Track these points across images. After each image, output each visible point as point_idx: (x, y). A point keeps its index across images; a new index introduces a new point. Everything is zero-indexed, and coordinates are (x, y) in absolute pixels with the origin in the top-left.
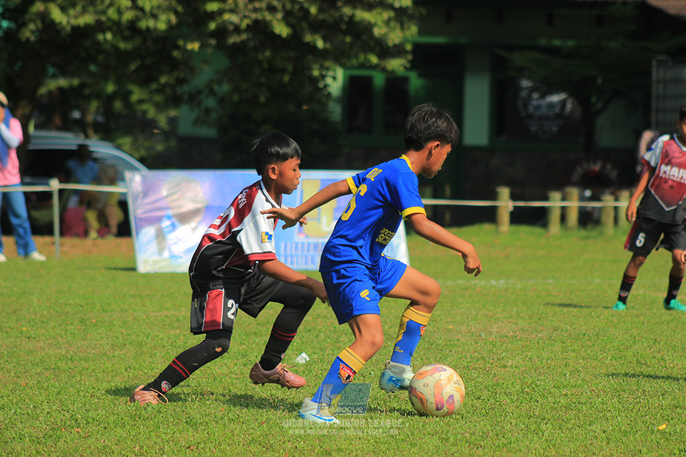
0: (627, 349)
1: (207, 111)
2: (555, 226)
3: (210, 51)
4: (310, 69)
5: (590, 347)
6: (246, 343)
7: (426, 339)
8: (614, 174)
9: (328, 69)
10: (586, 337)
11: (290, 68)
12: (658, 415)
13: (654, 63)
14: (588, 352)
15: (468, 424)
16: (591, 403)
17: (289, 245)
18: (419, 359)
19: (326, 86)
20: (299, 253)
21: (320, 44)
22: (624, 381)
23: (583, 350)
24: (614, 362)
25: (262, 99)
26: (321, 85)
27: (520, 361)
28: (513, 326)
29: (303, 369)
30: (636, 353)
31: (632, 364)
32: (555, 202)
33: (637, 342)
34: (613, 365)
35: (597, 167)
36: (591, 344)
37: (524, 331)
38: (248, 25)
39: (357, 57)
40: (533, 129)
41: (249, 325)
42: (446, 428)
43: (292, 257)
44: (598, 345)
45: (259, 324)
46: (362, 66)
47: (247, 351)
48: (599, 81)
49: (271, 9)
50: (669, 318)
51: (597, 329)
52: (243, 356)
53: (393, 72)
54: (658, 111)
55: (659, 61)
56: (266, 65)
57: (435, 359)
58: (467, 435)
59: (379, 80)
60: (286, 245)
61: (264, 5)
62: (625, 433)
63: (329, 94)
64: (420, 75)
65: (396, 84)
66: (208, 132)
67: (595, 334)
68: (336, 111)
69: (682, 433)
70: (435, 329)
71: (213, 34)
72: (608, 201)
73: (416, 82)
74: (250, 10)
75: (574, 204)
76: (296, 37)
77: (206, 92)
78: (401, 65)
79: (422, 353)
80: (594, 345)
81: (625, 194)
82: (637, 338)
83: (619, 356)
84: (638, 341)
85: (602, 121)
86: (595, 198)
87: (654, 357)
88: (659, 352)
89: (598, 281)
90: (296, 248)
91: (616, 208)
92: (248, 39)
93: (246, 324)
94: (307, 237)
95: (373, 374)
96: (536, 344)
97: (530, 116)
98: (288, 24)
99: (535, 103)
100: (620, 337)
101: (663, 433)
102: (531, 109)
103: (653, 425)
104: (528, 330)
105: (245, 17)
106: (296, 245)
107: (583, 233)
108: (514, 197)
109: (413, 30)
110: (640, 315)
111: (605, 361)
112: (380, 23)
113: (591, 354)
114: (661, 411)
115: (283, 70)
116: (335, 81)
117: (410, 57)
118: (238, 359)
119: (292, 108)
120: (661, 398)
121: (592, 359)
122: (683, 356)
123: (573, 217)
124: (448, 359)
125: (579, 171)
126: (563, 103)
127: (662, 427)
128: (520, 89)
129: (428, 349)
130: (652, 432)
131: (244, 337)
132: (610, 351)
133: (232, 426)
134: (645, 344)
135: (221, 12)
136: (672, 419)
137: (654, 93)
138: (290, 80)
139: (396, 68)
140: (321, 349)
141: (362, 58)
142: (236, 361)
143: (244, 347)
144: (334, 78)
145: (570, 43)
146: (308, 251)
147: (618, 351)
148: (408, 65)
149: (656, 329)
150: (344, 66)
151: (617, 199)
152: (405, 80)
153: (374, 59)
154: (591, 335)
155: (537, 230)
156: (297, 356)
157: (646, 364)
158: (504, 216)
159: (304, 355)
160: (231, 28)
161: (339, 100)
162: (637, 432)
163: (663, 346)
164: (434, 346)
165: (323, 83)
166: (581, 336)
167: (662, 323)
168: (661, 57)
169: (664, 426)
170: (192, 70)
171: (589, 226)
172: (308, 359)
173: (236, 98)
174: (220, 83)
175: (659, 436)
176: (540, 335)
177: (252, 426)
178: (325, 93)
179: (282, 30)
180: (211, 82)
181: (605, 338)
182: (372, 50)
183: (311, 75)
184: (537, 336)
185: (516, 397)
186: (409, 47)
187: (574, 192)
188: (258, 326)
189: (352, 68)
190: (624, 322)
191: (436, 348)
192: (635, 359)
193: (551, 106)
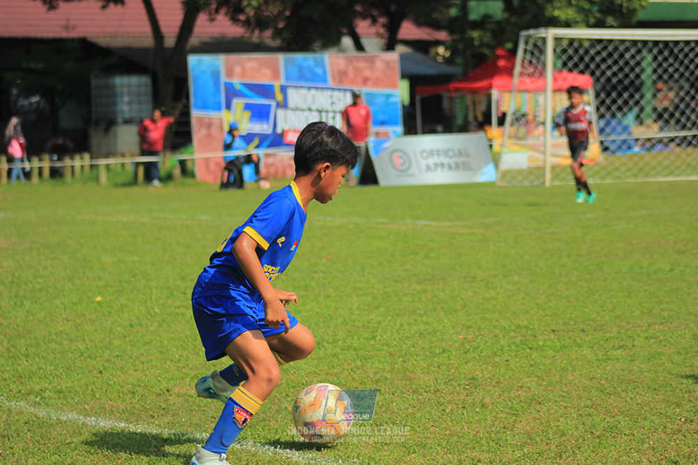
0: (78, 252)
2: (35, 178)
8: (70, 145)
12: (96, 292)
13: (92, 77)
32: (35, 164)
35: (60, 141)
48: (60, 88)
55: (95, 75)
62: (75, 304)
72: (67, 162)
75: (46, 165)
81: (77, 157)
85: (63, 113)
86: (60, 159)
91: (73, 167)
99: (20, 104)
100: (74, 246)
101: (99, 303)
102: (18, 108)
103: (93, 298)
107: (53, 182)
111: (64, 261)
120: (98, 281)
123: (46, 173)
125: (49, 145)
126: (38, 103)
127: (99, 299)
128: (11, 95)
130: (92, 302)
134: (89, 249)
136: (105, 294)
137: (93, 95)
145: (41, 66)
149: (95, 239)
151: (73, 160)
157: (89, 261)
158: (3, 174)
162: (83, 302)
167: (99, 236)
168: (97, 73)
171: (57, 178)
175: (96, 305)
181: (65, 247)
184: (22, 248)
187: (46, 157)
190: (76, 236)
193: (31, 104)
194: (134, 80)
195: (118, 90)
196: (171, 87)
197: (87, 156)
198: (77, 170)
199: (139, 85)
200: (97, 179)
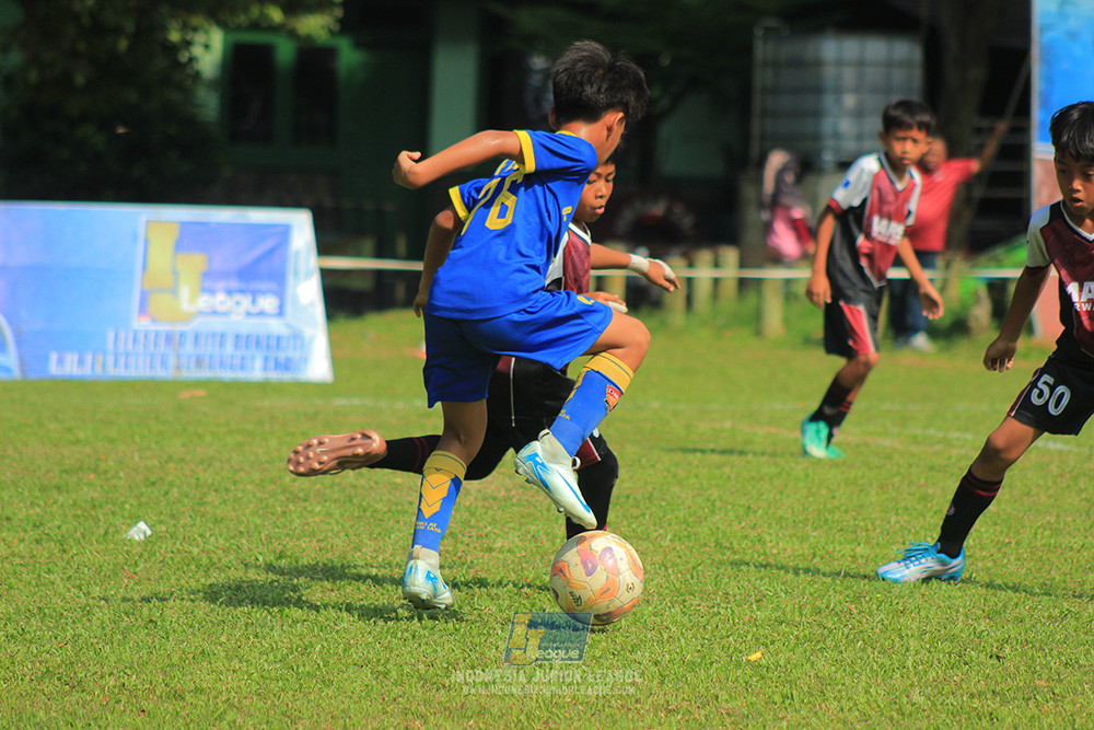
0: (700, 521)
4: (164, 29)
5: (637, 517)
6: (42, 503)
7: (355, 501)
8: (687, 222)
9: (195, 30)
10: (631, 501)
11: (130, 26)
12: (749, 637)
13: (759, 32)
14: (634, 526)
15: (423, 647)
16: (635, 614)
17: (122, 335)
18: (342, 535)
19: (191, 60)
20: (140, 348)
22: (692, 578)
23: (625, 523)
24: (676, 543)
25: (80, 79)
26: (183, 57)
27: (516, 540)
28: (507, 480)
29: (139, 549)
30: (714, 530)
31: (707, 549)
33: (717, 511)
34: (674, 549)
35: (658, 209)
36: (639, 513)
39: (246, 10)
41: (47, 472)
42: (384, 655)
43: (127, 355)
44: (651, 516)
45: (66, 471)
46: (255, 26)
47: (43, 517)
48: (665, 61)
50: (773, 470)
51: (649, 488)
52: (35, 526)
53: (308, 39)
54: (764, 114)
55: (766, 28)
56: (86, 21)
57: (371, 534)
58: (421, 667)
59: (285, 51)
60: (116, 335)
62: (692, 667)
63: (197, 75)
64: (358, 45)
65: (314, 58)
67: (646, 495)
68: (209, 104)
69: (788, 666)
70: (373, 484)
73: (349, 57)
78: (323, 28)
79: (347, 525)
80: (644, 515)
81: (705, 256)
82: (718, 504)
83: (686, 533)
84: (720, 509)
85: (667, 130)
87: (746, 537)
88: (754, 527)
89: (655, 405)
90: (135, 341)
91: (689, 281)
93: (43, 470)
94: (154, 320)
95: (261, 559)
96: (545, 512)
100: (688, 502)
101: (756, 666)
102: (546, 107)
103: (740, 652)
106: (135, 336)
110: (724, 465)
111: (662, 543)
113: (639, 530)
114: (755, 629)
115: (117, 31)
116: (209, 50)
117: (339, 12)
118: (26, 531)
119: (132, 96)
120: (754, 606)
121: (640, 539)
122: (794, 535)
124: (393, 536)
125: (628, 215)
127: (754, 657)
128: (526, 71)
129: (358, 517)
130: (738, 665)
131: (37, 493)
132: (670, 525)
133: (12, 648)
134: (731, 515)
136: (773, 643)
137: (757, 83)
138: (130, 48)
139: (314, 32)
140: (173, 516)
141: (255, 11)
142: (22, 535)
143: (38, 510)
144: (207, 47)
146: (156, 344)
147: (684, 526)
148: (336, 27)
149: (750, 488)
150: (223, 25)
151: (691, 265)
152: (328, 53)
153: (276, 15)
154: (639, 497)
156: (130, 526)
157: (731, 548)
159: (142, 525)
161: (214, 84)
162: (711, 664)
163: (762, 517)
164: (368, 514)
165: (187, 55)
166: (623, 500)
167: (761, 479)
168: (771, 22)
169: (759, 655)
171: (644, 311)
172: (149, 532)
173: (33, 76)
174: (5, 50)
175: (749, 672)
177: (47, 647)
178: (189, 71)
181: (663, 503)
183: (166, 40)
185: (507, 602)
188: (65, 475)
189: (239, 28)
190: (697, 476)
191: (372, 516)
192: (713, 539)
194: (876, 49)
195: (829, 73)
196: (977, 73)
197: (730, 255)
198: (703, 290)
199: (889, 64)
200: (756, 320)
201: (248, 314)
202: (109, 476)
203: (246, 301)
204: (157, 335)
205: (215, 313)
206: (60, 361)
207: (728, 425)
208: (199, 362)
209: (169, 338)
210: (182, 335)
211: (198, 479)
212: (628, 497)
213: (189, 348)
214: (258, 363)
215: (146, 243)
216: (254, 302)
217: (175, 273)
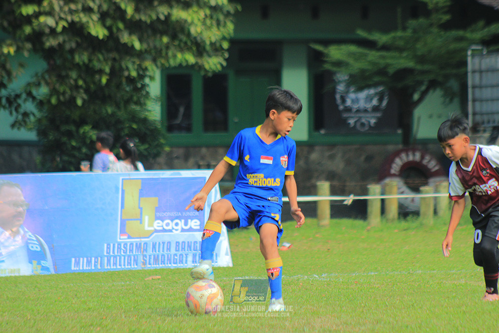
1: (26, 115)
3: (26, 54)
8: (433, 164)
11: (107, 69)
13: (469, 53)
17: (111, 245)
19: (144, 86)
21: (137, 45)
25: (79, 102)
26: (139, 85)
32: (374, 194)
35: (416, 158)
37: (347, 324)
38: (64, 27)
39: (174, 56)
40: (352, 122)
43: (115, 257)
49: (88, 10)
53: (210, 70)
54: (474, 100)
55: (473, 50)
60: (108, 246)
61: (80, 6)
63: (148, 94)
64: (238, 72)
66: (28, 135)
68: (155, 110)
71: (28, 38)
72: (428, 193)
73: (234, 80)
74: (65, 12)
76: (112, 37)
77: (24, 96)
78: (218, 64)
82: (460, 328)
85: (419, 112)
90: (119, 248)
92: (64, 41)
94: (129, 236)
97: (348, 110)
98: (104, 25)
99: (352, 96)
102: (349, 103)
104: (351, 324)
105: (61, 19)
106: (119, 245)
107: (404, 224)
108: (333, 192)
109: (230, 26)
112: (196, 21)
115: (101, 72)
117: (226, 55)
123: (393, 210)
125: (398, 162)
126: (380, 95)
135: (37, 15)
137: (470, 83)
138: (108, 80)
139: (213, 67)
141: (179, 57)
144: (152, 78)
146: (130, 250)
148: (225, 64)
153: (191, 58)
155: (359, 223)
158: (325, 210)
160: (47, 31)
161: (158, 99)
165: (141, 83)
168: (476, 47)
170: (9, 74)
173: (54, 101)
174: (38, 85)
176: (363, 328)
178: (144, 93)
179: (99, 32)
180: (29, 84)
182: (189, 49)
183: (129, 75)
184: (359, 329)
186: (226, 45)
189: (170, 67)
193: (368, 98)
201: (183, 230)
202: (108, 328)
203: (181, 223)
204: (132, 244)
205: (164, 230)
206: (77, 263)
207: (463, 282)
208: (156, 260)
209: (138, 247)
210: (146, 243)
211: (159, 328)
212: (407, 327)
213: (150, 251)
214: (190, 258)
215: (123, 191)
216: (186, 224)
217: (141, 209)
